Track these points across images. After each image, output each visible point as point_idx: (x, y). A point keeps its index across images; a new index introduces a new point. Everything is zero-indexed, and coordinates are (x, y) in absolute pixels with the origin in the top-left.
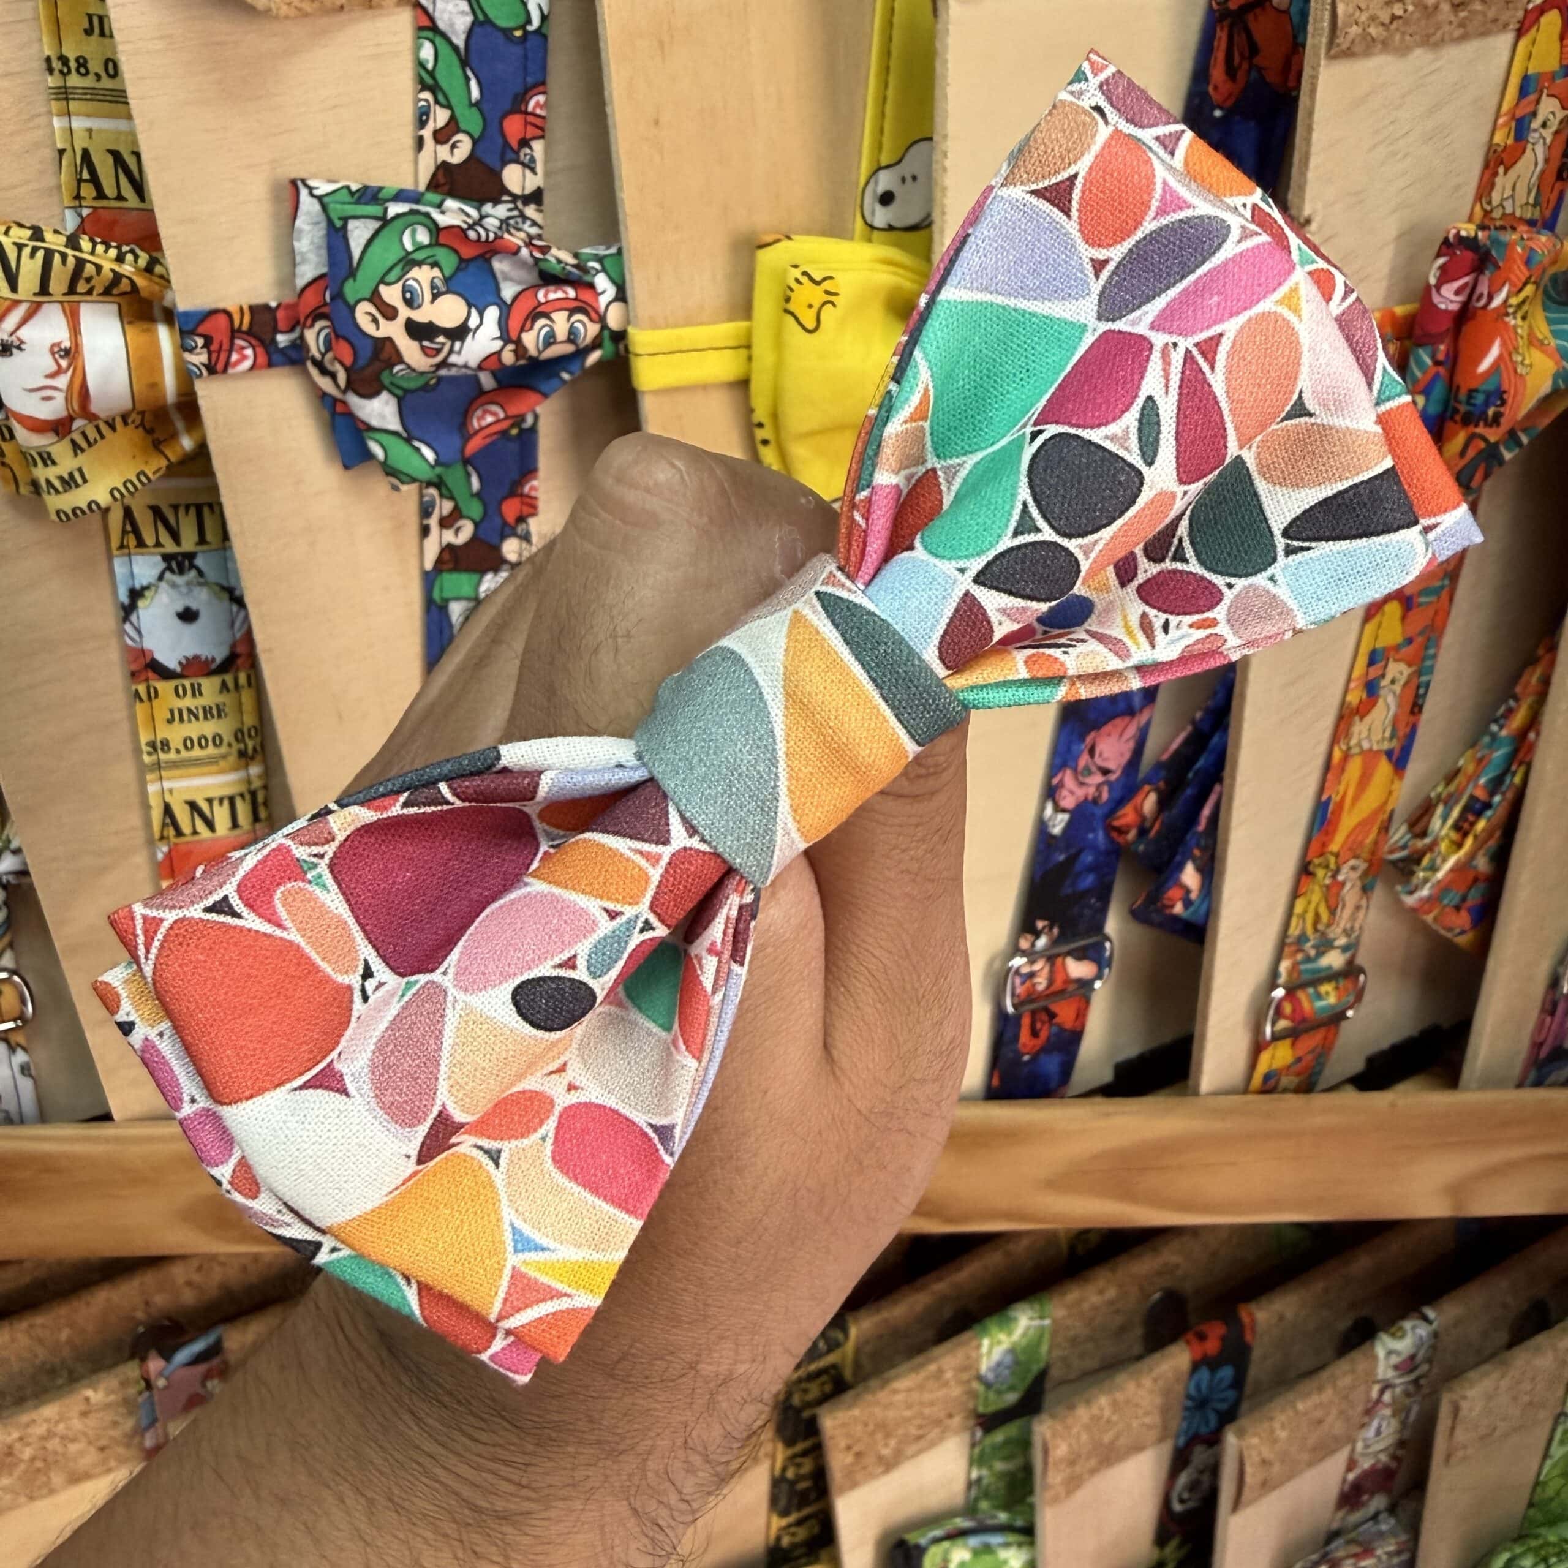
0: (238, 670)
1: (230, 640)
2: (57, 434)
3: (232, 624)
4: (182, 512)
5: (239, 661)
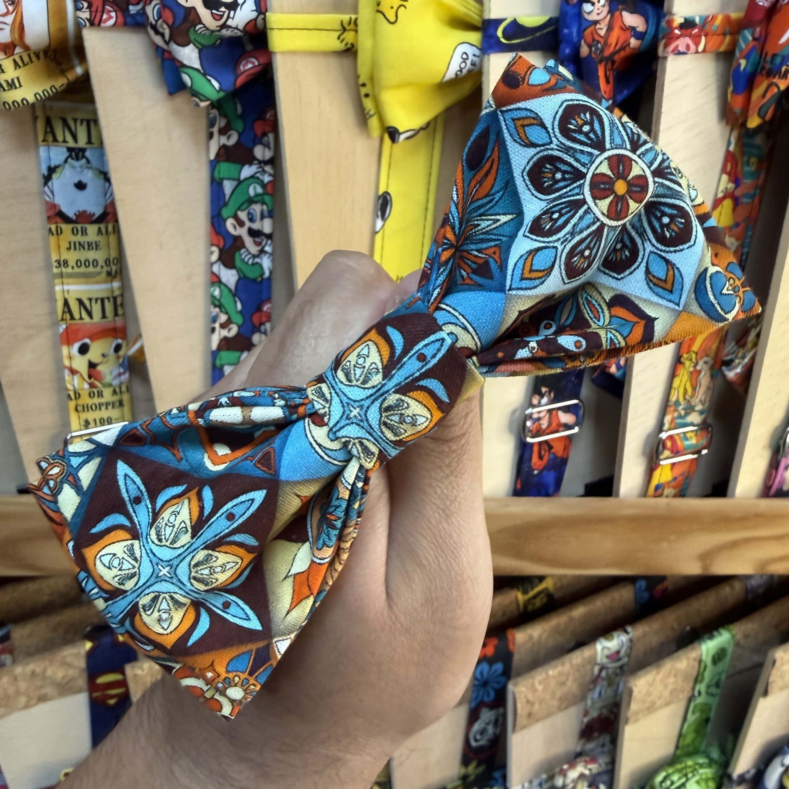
0: (107, 222)
1: (104, 204)
2: (6, 54)
3: (105, 195)
4: (78, 123)
5: (109, 217)
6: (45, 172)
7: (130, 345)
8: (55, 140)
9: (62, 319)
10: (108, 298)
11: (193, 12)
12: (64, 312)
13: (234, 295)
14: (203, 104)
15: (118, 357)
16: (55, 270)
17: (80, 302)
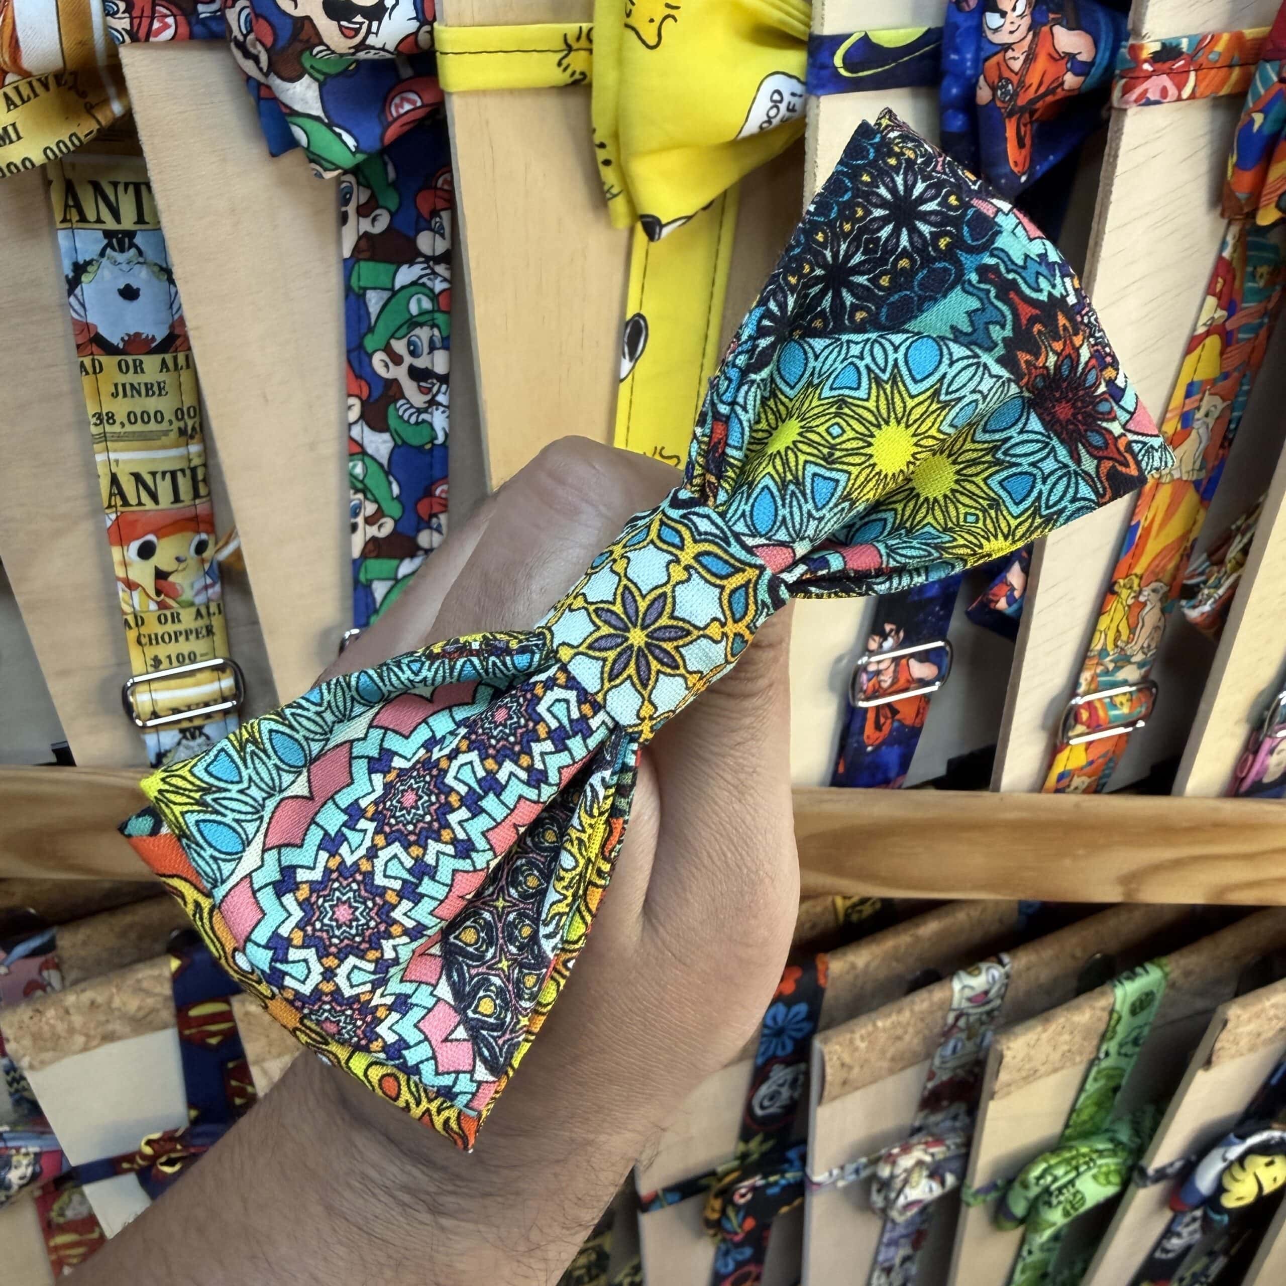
1: (168, 322)
3: (170, 308)
4: (121, 188)
6: (69, 272)
7: (221, 544)
8: (83, 219)
9: (110, 506)
10: (183, 471)
11: (307, 23)
12: (111, 495)
13: (387, 473)
14: (328, 175)
15: (203, 561)
16: (94, 430)
17: (137, 477)
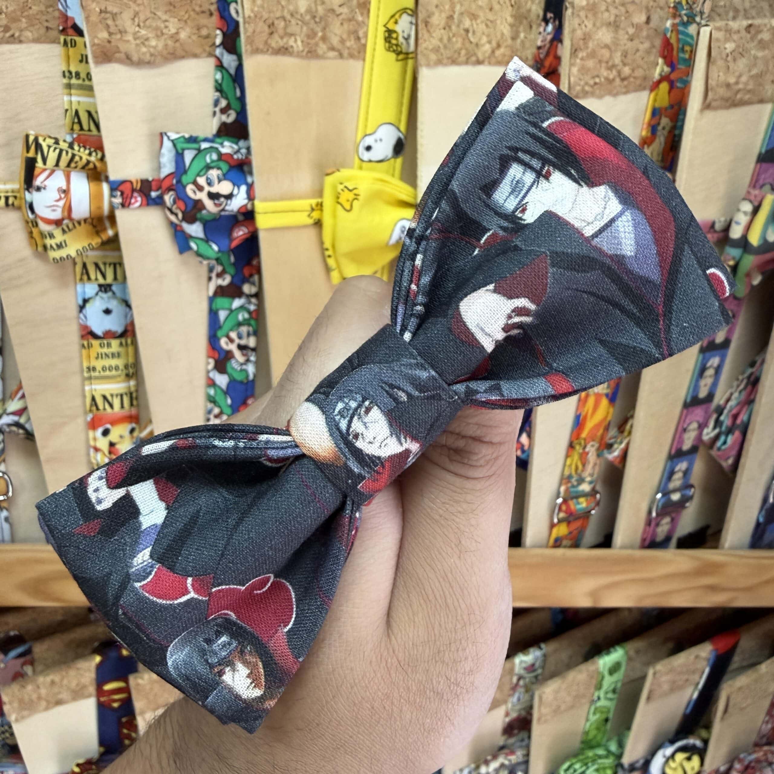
1: (124, 324)
2: (57, 225)
3: (127, 317)
5: (129, 334)
6: (80, 302)
7: (142, 428)
8: (89, 278)
9: (90, 411)
10: (126, 394)
12: (91, 406)
13: (226, 394)
14: (205, 262)
15: (132, 437)
16: (86, 375)
17: (105, 397)
